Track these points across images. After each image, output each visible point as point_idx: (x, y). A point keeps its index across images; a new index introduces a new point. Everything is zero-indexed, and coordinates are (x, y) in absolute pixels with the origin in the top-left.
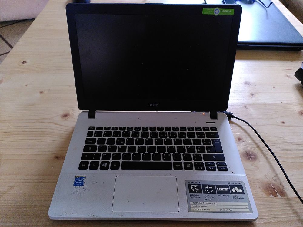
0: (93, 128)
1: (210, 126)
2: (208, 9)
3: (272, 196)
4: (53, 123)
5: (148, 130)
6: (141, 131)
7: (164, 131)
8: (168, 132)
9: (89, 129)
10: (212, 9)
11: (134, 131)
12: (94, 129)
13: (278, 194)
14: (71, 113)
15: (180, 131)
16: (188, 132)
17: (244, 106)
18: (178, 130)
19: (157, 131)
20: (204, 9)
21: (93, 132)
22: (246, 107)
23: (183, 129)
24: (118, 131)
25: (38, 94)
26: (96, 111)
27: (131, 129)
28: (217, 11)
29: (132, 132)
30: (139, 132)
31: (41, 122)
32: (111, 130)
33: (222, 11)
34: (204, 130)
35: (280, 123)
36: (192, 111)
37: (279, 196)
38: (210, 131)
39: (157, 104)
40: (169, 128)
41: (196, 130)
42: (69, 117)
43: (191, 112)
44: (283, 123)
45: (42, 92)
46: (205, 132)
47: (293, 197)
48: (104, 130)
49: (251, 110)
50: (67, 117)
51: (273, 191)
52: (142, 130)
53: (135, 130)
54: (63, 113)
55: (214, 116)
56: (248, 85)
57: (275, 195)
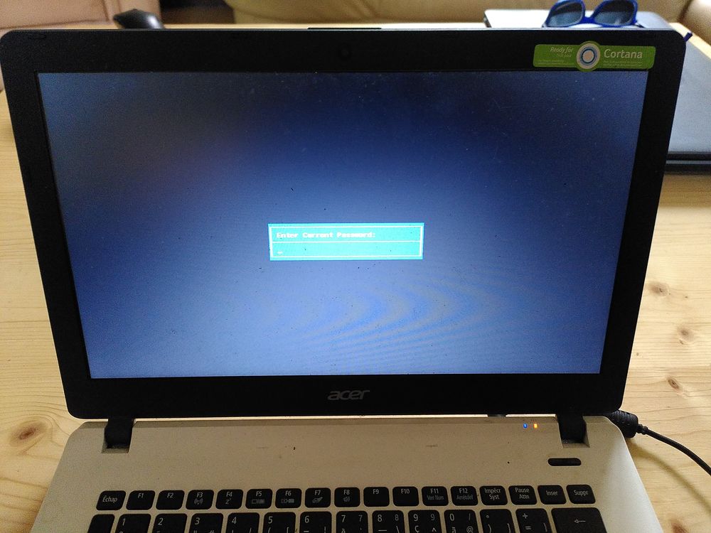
0: (114, 500)
1: (564, 477)
2: (554, 49)
5: (327, 505)
6: (303, 508)
7: (392, 507)
8: (406, 510)
9: (100, 506)
10: (569, 49)
11: (273, 509)
12: (117, 506)
15: (451, 506)
16: (483, 513)
17: (666, 379)
18: (445, 503)
19: (362, 507)
20: (539, 49)
21: (112, 517)
22: (673, 383)
23: (464, 498)
24: (213, 510)
26: (137, 420)
27: (262, 501)
28: (588, 56)
29: (267, 516)
30: (293, 515)
32: (183, 510)
33: (608, 53)
34: (544, 501)
36: (491, 413)
38: (569, 504)
39: (361, 394)
40: (407, 491)
41: (516, 501)
42: (40, 440)
43: (486, 416)
46: (549, 508)
48: (159, 507)
49: (691, 394)
50: (31, 440)
52: (308, 505)
53: (278, 505)
55: (574, 434)
56: (663, 297)
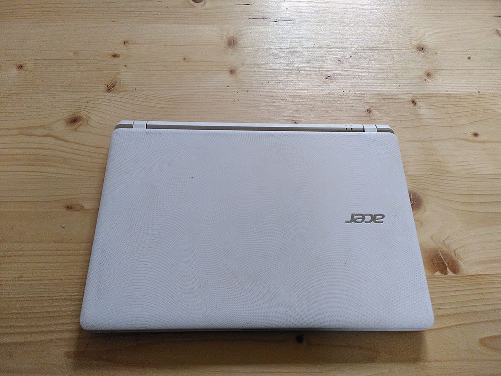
3: (438, 273)
4: (52, 136)
13: (448, 269)
14: (83, 114)
17: (410, 99)
22: (414, 102)
25: (14, 72)
31: (30, 135)
35: (471, 135)
37: (450, 273)
42: (81, 124)
44: (476, 135)
45: (20, 67)
47: (472, 274)
49: (422, 107)
50: (77, 124)
51: (441, 264)
54: (67, 114)
56: (422, 53)
57: (444, 272)
